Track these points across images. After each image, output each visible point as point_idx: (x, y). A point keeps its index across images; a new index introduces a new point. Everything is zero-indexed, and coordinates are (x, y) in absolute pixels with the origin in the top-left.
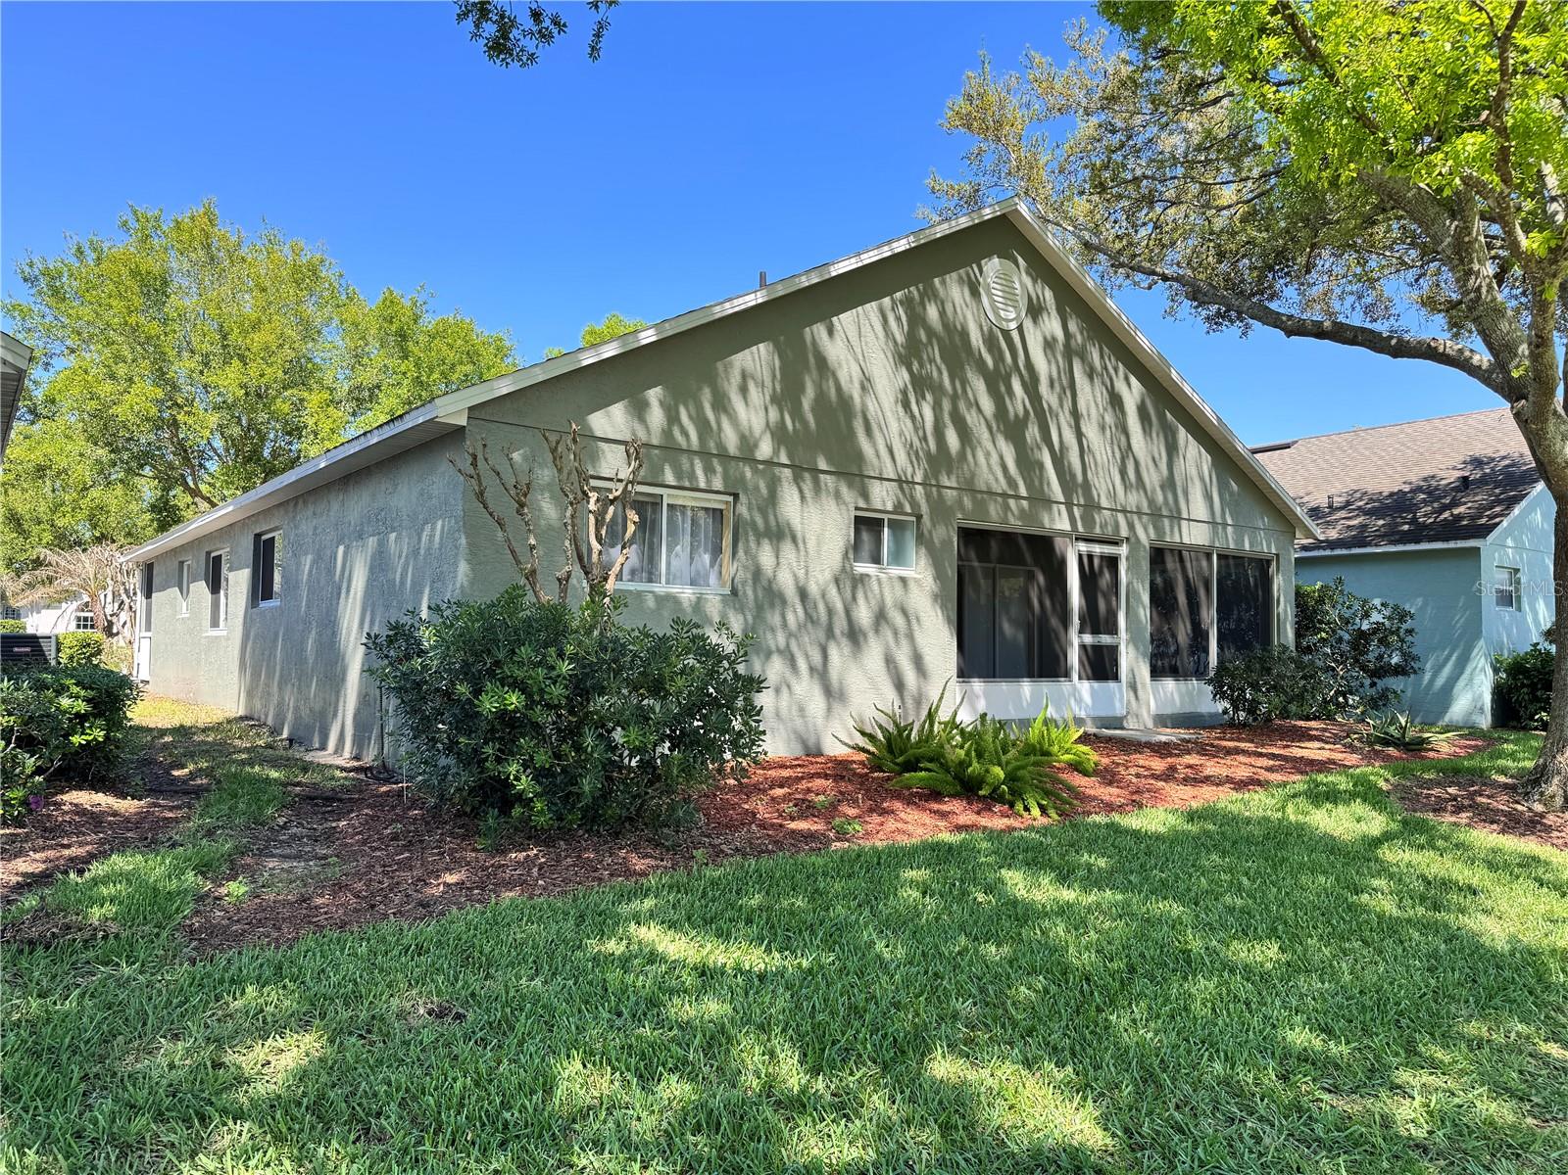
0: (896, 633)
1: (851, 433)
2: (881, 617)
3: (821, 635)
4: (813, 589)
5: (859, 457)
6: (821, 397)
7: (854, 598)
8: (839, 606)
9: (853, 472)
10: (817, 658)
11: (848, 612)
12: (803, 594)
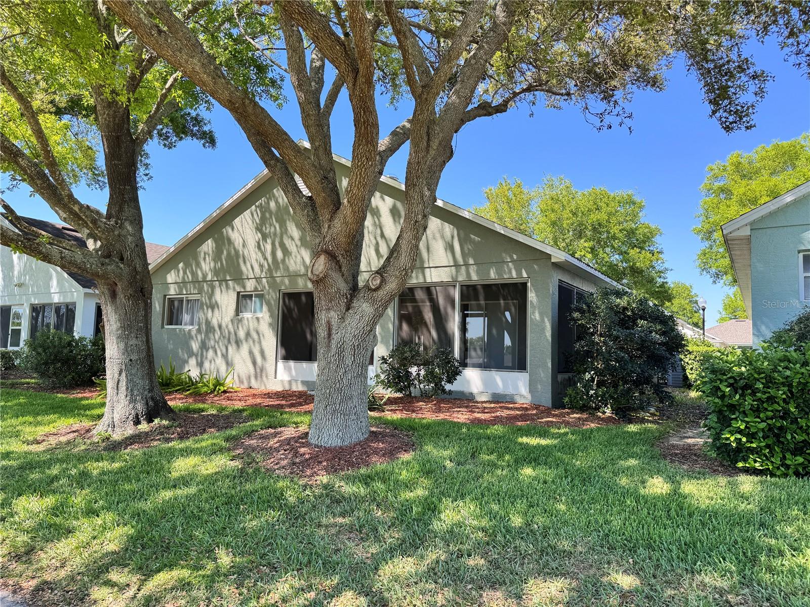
0: (254, 341)
1: (239, 264)
2: (248, 334)
3: (226, 341)
4: (224, 325)
5: (241, 273)
6: (229, 254)
7: (238, 327)
8: (232, 330)
9: (239, 278)
10: (224, 351)
11: (236, 334)
12: (220, 327)
